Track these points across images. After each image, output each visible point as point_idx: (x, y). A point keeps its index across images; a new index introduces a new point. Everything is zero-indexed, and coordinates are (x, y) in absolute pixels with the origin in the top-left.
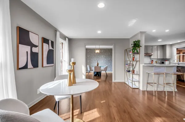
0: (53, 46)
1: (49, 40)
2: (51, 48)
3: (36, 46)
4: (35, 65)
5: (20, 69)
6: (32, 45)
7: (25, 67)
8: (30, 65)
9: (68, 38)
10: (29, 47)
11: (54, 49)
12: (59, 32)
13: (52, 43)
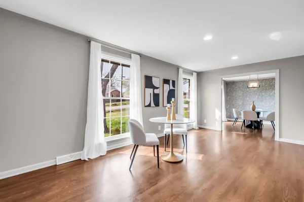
0: (174, 86)
1: (169, 80)
2: (172, 88)
3: (157, 88)
4: (157, 104)
5: (146, 106)
6: (154, 88)
7: (149, 105)
8: (153, 104)
9: (195, 72)
10: (152, 89)
11: (176, 89)
12: (182, 68)
13: (174, 82)
